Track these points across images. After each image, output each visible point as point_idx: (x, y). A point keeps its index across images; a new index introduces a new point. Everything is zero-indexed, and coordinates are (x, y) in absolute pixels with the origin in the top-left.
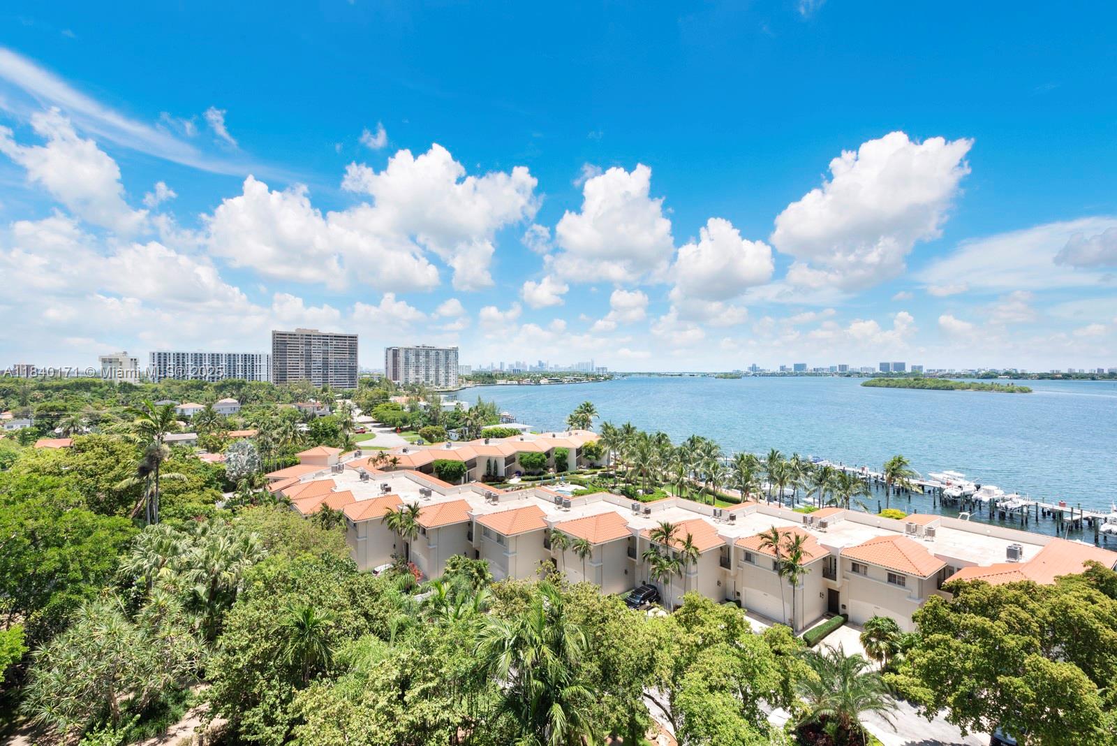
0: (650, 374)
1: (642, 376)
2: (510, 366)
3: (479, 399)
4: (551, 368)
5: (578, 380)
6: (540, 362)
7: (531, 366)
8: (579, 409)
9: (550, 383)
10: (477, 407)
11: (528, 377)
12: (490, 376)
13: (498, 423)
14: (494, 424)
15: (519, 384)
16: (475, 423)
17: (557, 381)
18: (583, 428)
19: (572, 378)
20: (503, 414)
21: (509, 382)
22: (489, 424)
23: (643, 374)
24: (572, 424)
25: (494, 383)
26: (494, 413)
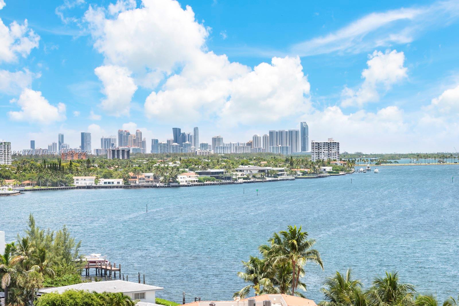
0: (443, 157)
1: (423, 163)
2: (106, 142)
3: (32, 222)
4: (204, 146)
5: (268, 173)
6: (177, 132)
7: (155, 142)
8: (272, 245)
9: (200, 183)
10: (25, 242)
11: (149, 169)
12: (56, 168)
13: (76, 281)
14: (68, 282)
15: (127, 186)
16: (20, 280)
17: (217, 176)
18: (283, 290)
19: (254, 169)
20: (88, 258)
21: (102, 182)
22: (54, 284)
23: (426, 156)
24: (255, 281)
25: (66, 185)
26: (66, 256)
